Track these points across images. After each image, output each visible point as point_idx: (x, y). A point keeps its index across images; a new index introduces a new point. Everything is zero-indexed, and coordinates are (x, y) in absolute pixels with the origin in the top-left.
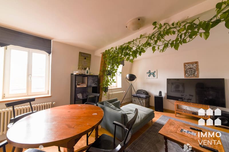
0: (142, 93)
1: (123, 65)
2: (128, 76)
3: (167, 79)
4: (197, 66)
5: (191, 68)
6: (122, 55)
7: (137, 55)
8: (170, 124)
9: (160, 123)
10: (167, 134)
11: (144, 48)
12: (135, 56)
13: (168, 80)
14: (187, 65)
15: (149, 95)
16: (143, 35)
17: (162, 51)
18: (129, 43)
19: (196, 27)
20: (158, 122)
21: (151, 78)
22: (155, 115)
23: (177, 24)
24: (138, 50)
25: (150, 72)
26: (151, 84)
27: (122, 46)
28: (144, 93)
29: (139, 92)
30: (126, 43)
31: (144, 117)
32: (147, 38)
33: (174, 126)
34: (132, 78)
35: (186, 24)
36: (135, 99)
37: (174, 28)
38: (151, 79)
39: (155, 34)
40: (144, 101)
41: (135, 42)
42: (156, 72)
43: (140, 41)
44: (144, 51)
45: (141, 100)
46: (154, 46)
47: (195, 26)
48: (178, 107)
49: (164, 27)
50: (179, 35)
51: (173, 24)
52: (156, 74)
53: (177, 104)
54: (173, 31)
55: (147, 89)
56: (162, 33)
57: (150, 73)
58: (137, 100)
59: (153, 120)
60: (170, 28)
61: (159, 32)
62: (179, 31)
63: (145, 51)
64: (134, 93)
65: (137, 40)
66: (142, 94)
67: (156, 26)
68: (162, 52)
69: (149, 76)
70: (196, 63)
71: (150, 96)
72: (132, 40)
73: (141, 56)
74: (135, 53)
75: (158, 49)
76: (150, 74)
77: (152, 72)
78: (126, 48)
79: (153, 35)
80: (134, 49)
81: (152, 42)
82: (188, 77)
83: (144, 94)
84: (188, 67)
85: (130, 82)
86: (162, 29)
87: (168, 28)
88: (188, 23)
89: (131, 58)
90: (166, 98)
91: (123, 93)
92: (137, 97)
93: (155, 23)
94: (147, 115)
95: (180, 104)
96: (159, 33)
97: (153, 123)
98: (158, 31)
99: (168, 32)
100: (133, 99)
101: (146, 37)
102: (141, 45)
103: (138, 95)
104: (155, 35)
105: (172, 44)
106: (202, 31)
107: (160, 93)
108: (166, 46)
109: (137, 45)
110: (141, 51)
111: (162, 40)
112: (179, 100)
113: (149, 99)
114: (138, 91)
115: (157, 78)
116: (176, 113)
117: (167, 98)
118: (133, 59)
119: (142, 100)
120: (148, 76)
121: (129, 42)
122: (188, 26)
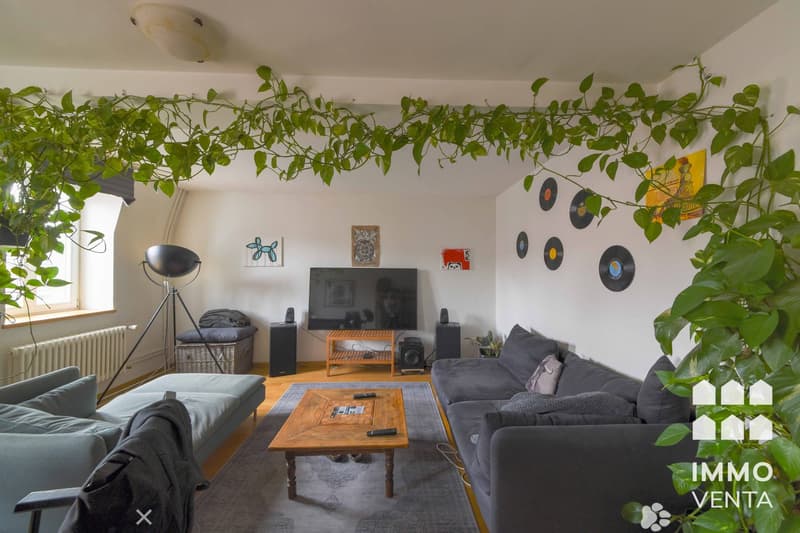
0: (226, 322)
1: (129, 200)
2: (153, 252)
3: (312, 269)
4: (377, 237)
5: (365, 242)
6: (107, 145)
7: (195, 169)
8: (308, 403)
9: (282, 412)
10: (294, 441)
11: (224, 145)
12: (181, 171)
13: (315, 273)
14: (358, 232)
15: (254, 324)
16: (222, 96)
17: (285, 176)
18: (156, 102)
19: (368, 134)
20: (277, 412)
21: (260, 264)
22: (268, 391)
23: (328, 106)
24: (198, 145)
25: (257, 243)
26: (263, 287)
27: (112, 105)
28: (231, 320)
29: (211, 319)
30: (137, 99)
31: (220, 413)
32: (238, 112)
33: (317, 407)
34: (178, 261)
35: (349, 117)
36: (193, 351)
37: (321, 115)
38: (263, 268)
39: (265, 109)
40: (233, 352)
41: (182, 106)
42: (279, 246)
43: (205, 112)
44: (226, 161)
45: (218, 350)
46: (262, 150)
47: (366, 131)
48: (336, 348)
49: (294, 99)
50: (333, 142)
51: (318, 102)
52: (278, 251)
53: (335, 338)
54: (320, 123)
55: (245, 306)
56: (288, 116)
57: (258, 248)
58: (201, 354)
59: (258, 413)
60: (310, 111)
61: (279, 109)
62: (332, 129)
63: (229, 161)
64: (187, 328)
65: (194, 105)
66: (225, 326)
67: (271, 82)
68: (288, 179)
69: (254, 258)
70: (376, 229)
71: (257, 329)
72: (171, 97)
73: (214, 174)
74: (183, 157)
75: (274, 165)
76: (260, 251)
77: (266, 242)
78: (131, 122)
79: (258, 110)
80: (180, 136)
81: (255, 134)
82: (359, 264)
83: (234, 324)
84: (361, 238)
85: (166, 282)
86: (287, 104)
87: (305, 107)
88: (352, 117)
89: (164, 171)
90: (306, 328)
91: (122, 334)
92: (202, 340)
93: (264, 71)
94: (235, 400)
95: (340, 339)
96: (279, 112)
97: (258, 423)
98: (277, 106)
99: (304, 121)
100: (184, 353)
101: (235, 109)
102: (211, 133)
103: (205, 332)
104: (265, 112)
105: (316, 163)
106: (379, 150)
107: (291, 312)
108: (298, 163)
109: (193, 126)
110: (209, 156)
111: (286, 138)
112: (342, 327)
113: (253, 341)
114: (206, 316)
115: (283, 265)
116: (330, 366)
117: (310, 328)
118: (177, 181)
119: (222, 348)
120: (251, 257)
121: (153, 98)
122: (353, 125)
